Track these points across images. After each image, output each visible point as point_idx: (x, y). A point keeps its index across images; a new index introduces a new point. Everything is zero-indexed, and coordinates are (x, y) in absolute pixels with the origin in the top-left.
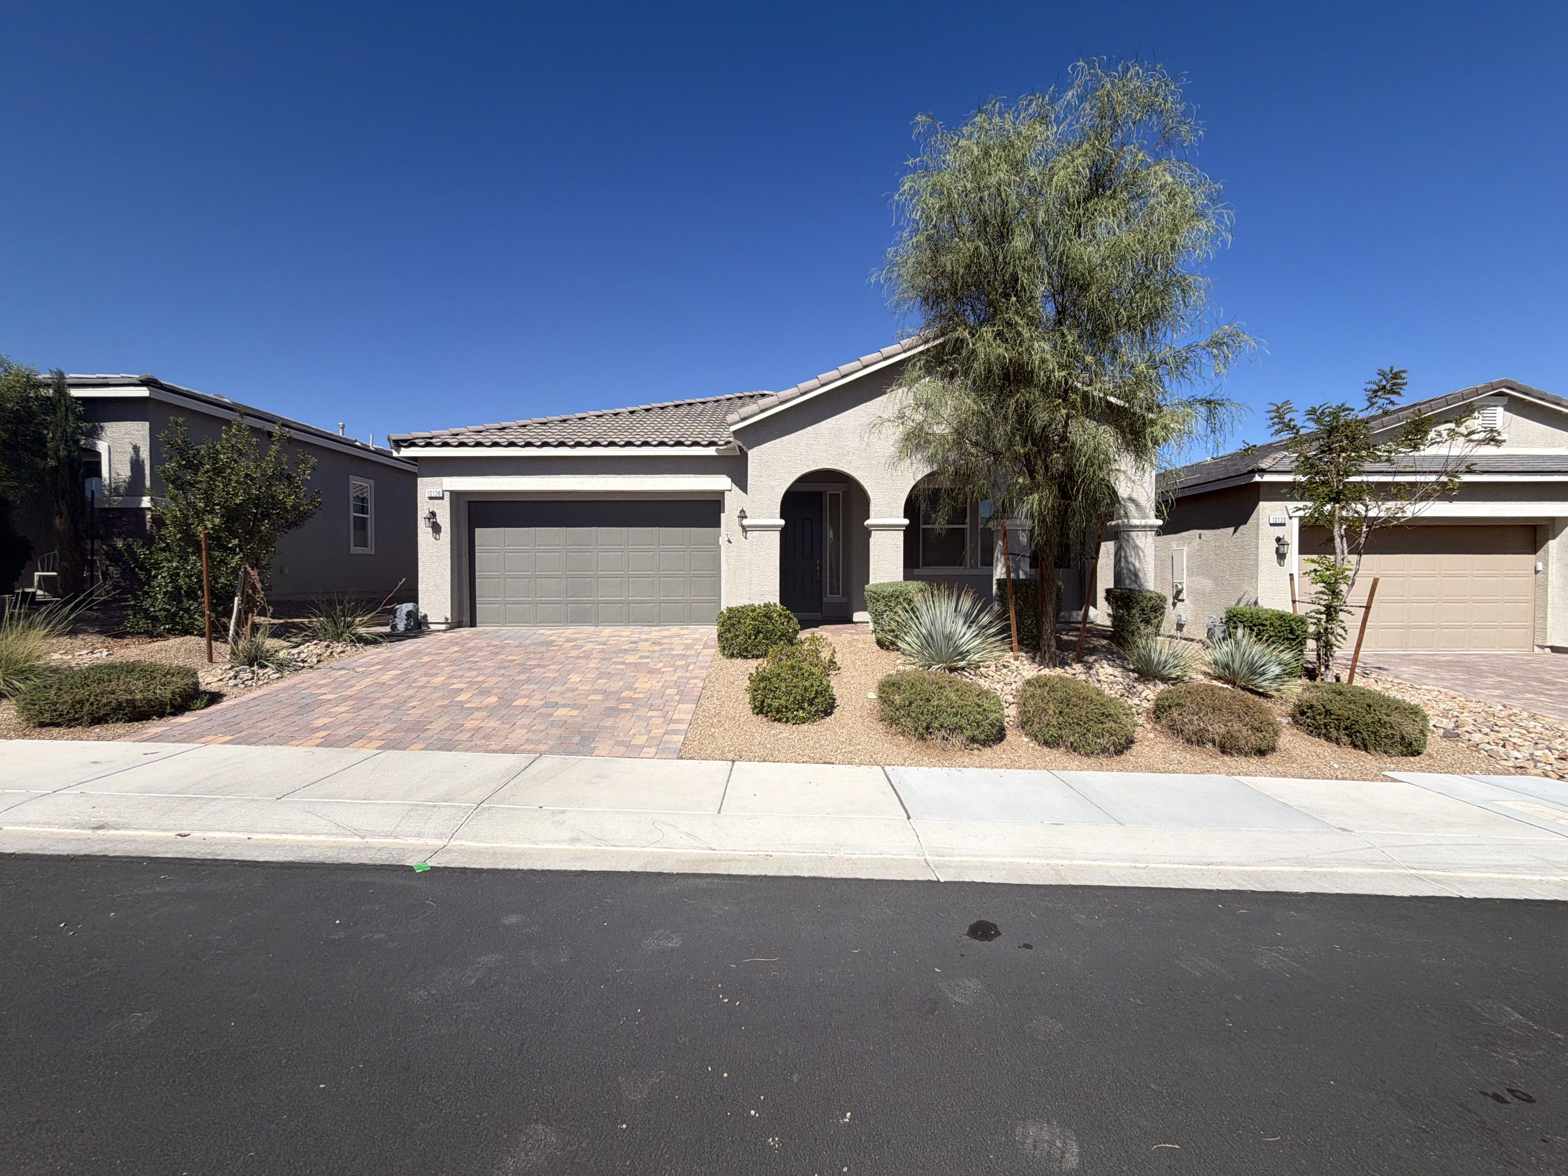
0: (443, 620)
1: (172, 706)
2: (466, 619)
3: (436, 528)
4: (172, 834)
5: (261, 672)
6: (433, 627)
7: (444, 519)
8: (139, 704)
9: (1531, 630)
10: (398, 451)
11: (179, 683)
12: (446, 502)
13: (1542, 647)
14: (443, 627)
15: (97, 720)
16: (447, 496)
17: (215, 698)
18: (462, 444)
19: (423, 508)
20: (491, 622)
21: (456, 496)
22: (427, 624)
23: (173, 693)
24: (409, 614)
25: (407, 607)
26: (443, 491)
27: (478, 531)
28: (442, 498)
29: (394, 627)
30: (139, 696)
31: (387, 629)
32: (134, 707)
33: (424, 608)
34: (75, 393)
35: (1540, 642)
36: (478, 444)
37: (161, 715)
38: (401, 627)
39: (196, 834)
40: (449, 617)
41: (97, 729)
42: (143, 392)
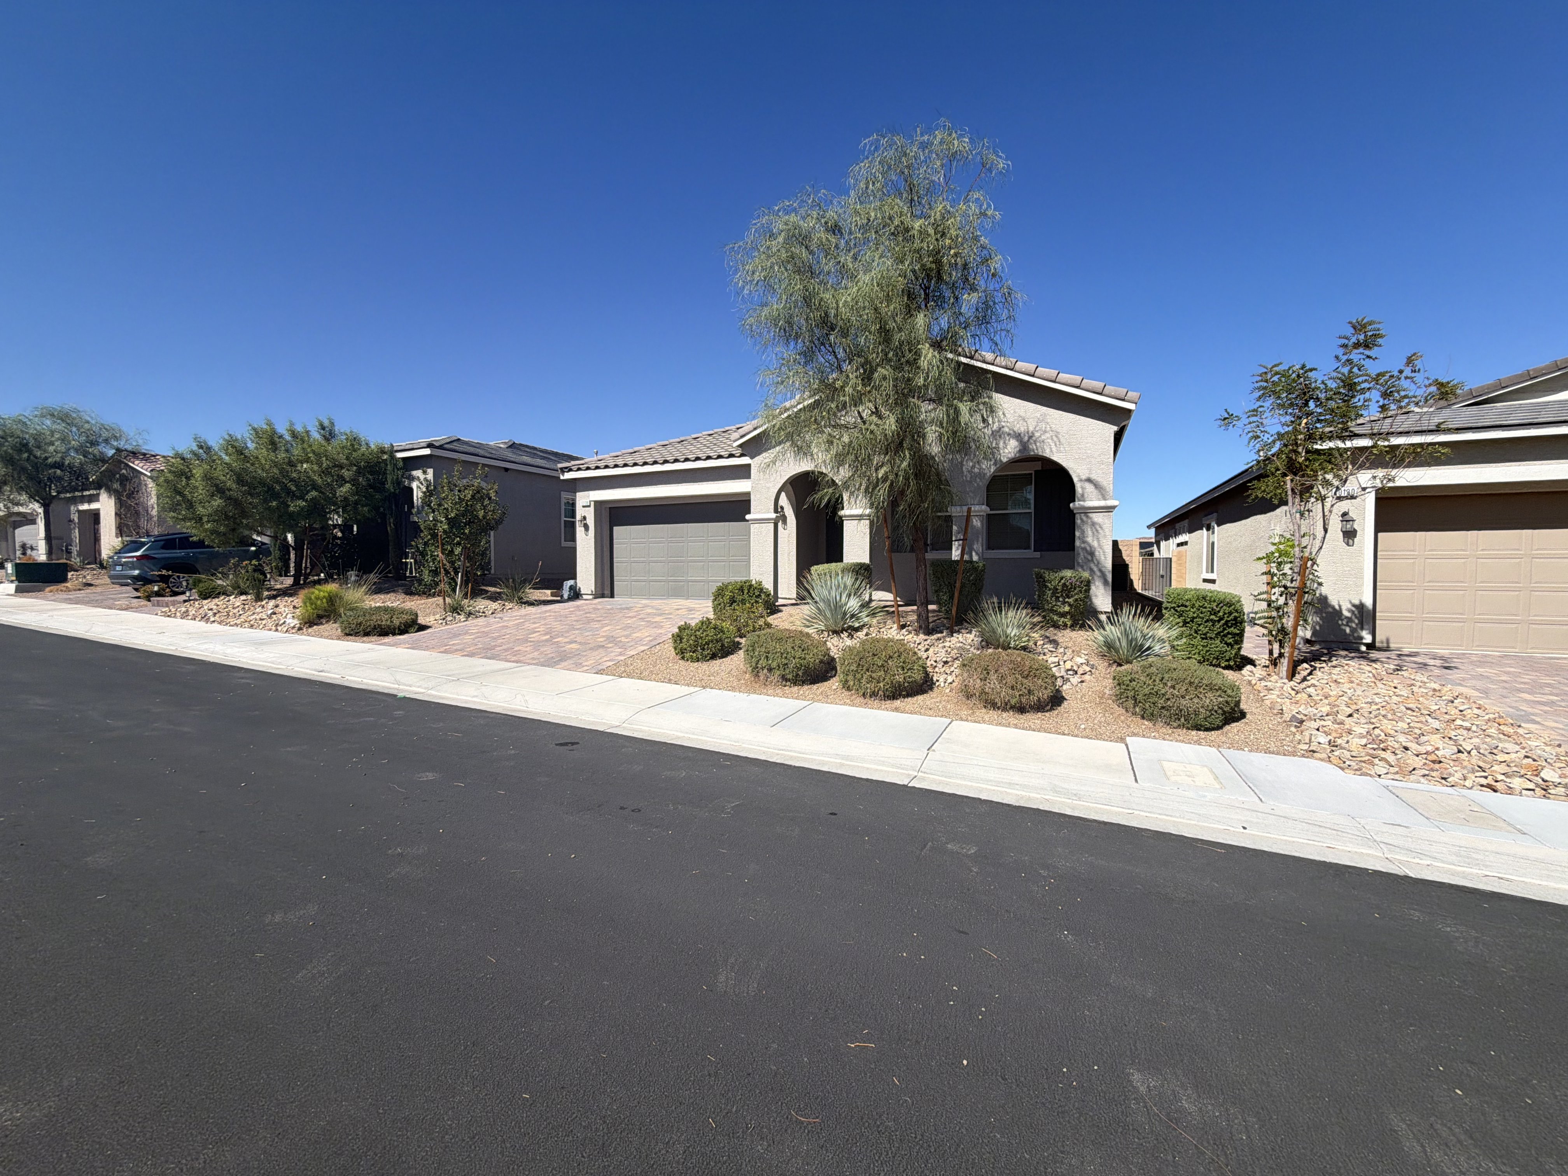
0: (590, 593)
1: (399, 629)
2: (607, 592)
3: (586, 527)
4: (340, 676)
5: (457, 617)
6: (585, 597)
7: (591, 522)
8: (383, 627)
10: (563, 475)
11: (406, 618)
12: (592, 509)
14: (591, 597)
15: (367, 634)
16: (592, 504)
17: (423, 628)
18: (606, 467)
19: (580, 512)
20: (621, 595)
21: (599, 504)
22: (581, 595)
23: (401, 623)
24: (571, 588)
25: (571, 582)
26: (590, 501)
27: (615, 528)
28: (589, 506)
29: (562, 596)
30: (383, 623)
31: (559, 598)
32: (382, 629)
33: (580, 584)
34: (399, 455)
36: (616, 466)
37: (394, 634)
38: (566, 596)
39: (347, 677)
40: (594, 590)
41: (365, 639)
42: (427, 452)
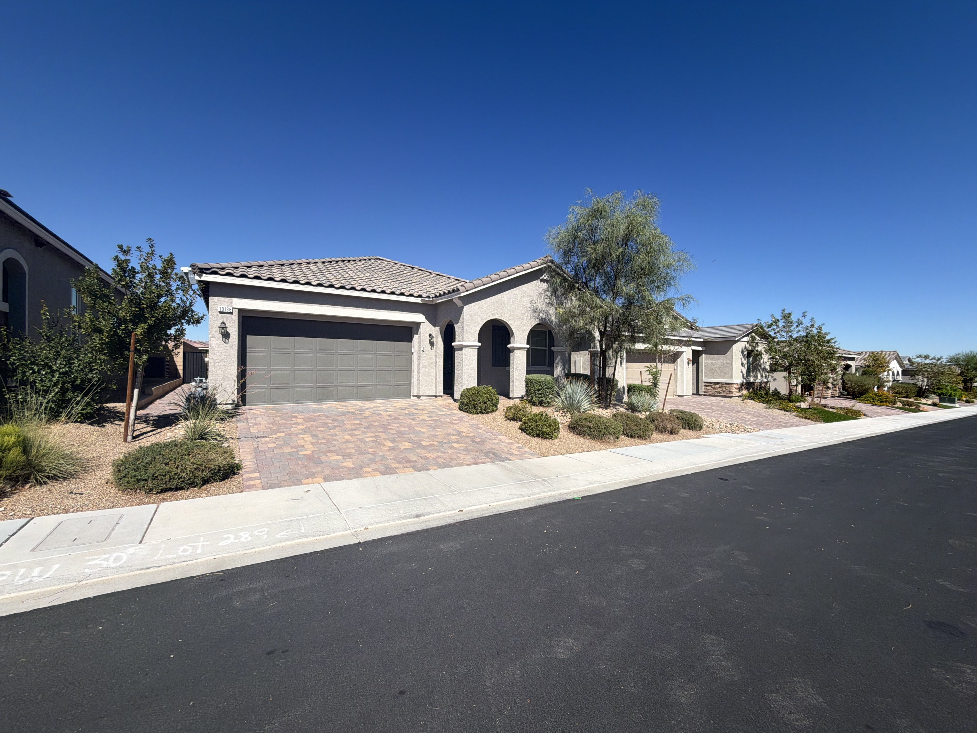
0: (230, 402)
3: (226, 335)
7: (233, 329)
9: (673, 390)
12: (235, 317)
13: (676, 395)
16: (236, 312)
20: (256, 402)
21: (244, 313)
26: (232, 308)
28: (232, 313)
35: (675, 394)
